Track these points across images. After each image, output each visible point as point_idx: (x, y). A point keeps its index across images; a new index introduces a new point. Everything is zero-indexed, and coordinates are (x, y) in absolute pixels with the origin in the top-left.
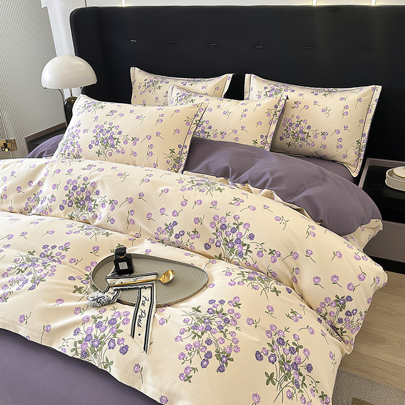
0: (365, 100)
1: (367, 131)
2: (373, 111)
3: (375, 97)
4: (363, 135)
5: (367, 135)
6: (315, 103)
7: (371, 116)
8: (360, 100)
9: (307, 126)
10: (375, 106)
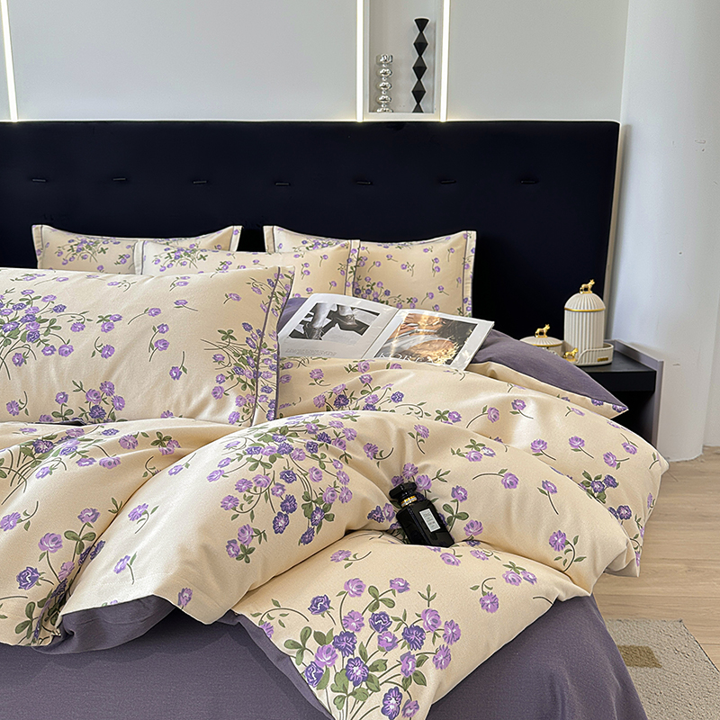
0: (458, 250)
1: (469, 294)
2: (472, 265)
3: (470, 246)
4: (465, 301)
5: (470, 299)
6: (389, 257)
7: (469, 272)
8: (451, 250)
9: (383, 291)
10: (472, 259)
